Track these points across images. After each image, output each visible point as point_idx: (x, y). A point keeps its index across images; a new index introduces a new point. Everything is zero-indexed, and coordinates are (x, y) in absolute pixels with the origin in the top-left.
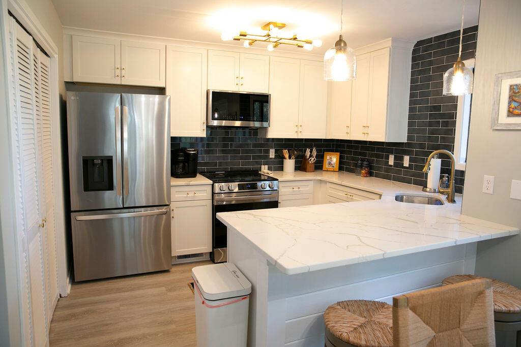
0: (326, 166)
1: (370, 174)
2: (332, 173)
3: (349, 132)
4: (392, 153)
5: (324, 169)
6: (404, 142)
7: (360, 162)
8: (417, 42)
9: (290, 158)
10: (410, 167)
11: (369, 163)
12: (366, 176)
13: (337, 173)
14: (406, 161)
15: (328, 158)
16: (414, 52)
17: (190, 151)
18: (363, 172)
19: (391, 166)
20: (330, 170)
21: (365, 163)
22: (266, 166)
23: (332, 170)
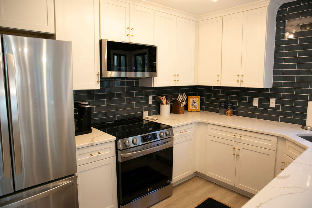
0: (190, 107)
1: (234, 113)
2: (196, 113)
3: (219, 80)
4: (256, 96)
5: (189, 110)
6: (270, 87)
7: (223, 104)
8: (283, 4)
9: (166, 104)
10: (277, 107)
11: (233, 105)
12: (231, 116)
13: (199, 112)
14: (272, 103)
15: (191, 100)
16: (279, 13)
17: (85, 105)
18: (229, 112)
19: (256, 107)
20: (194, 110)
21: (230, 104)
22: (147, 112)
23: (196, 110)
